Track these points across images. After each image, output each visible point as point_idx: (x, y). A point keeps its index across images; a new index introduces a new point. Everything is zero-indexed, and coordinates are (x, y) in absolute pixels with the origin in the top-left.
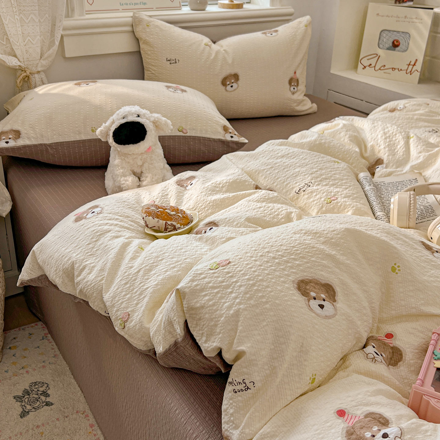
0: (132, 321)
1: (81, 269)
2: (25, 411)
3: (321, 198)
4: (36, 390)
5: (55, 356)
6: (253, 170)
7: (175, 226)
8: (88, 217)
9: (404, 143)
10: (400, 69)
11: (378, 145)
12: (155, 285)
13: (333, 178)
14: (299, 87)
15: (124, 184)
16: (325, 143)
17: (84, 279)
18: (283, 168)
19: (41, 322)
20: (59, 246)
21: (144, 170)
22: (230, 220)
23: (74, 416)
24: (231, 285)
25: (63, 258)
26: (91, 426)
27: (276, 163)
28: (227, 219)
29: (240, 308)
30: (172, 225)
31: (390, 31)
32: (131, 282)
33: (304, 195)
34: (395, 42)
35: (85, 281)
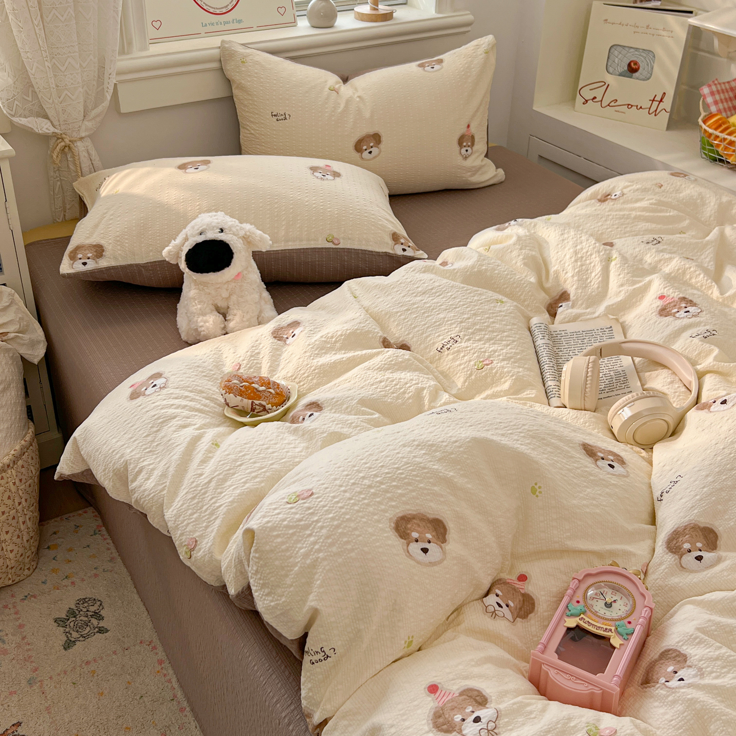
0: (200, 549)
1: (137, 472)
2: (71, 641)
3: (470, 361)
4: (85, 610)
5: (112, 560)
6: (382, 311)
7: (265, 406)
8: (147, 392)
9: (602, 269)
10: (638, 107)
11: (565, 272)
12: (230, 502)
13: (490, 329)
14: (475, 148)
15: (202, 326)
16: (486, 270)
17: (140, 486)
18: (423, 311)
19: (92, 508)
20: (108, 436)
21: (231, 304)
22: (338, 401)
23: (138, 648)
24: (310, 525)
25: (114, 454)
26: (161, 662)
27: (414, 304)
28: (335, 400)
29: (319, 557)
30: (261, 405)
31: (625, 47)
32: (199, 496)
33: (448, 355)
34: (632, 64)
35: (142, 489)
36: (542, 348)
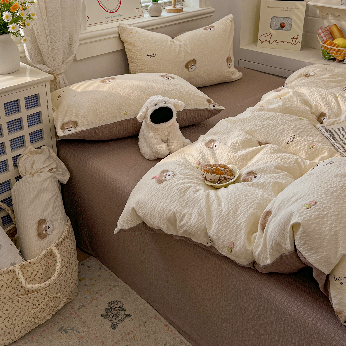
2: (114, 324)
3: (305, 145)
4: (114, 307)
5: (116, 280)
6: (249, 130)
7: (226, 178)
8: (167, 179)
9: (335, 101)
10: (287, 42)
11: (319, 104)
13: (305, 131)
16: (289, 107)
18: (271, 127)
22: (264, 169)
23: (151, 320)
26: (166, 325)
27: (265, 125)
30: (224, 177)
31: (278, 17)
32: (226, 221)
33: (292, 144)
34: (282, 24)
36: (329, 137)
